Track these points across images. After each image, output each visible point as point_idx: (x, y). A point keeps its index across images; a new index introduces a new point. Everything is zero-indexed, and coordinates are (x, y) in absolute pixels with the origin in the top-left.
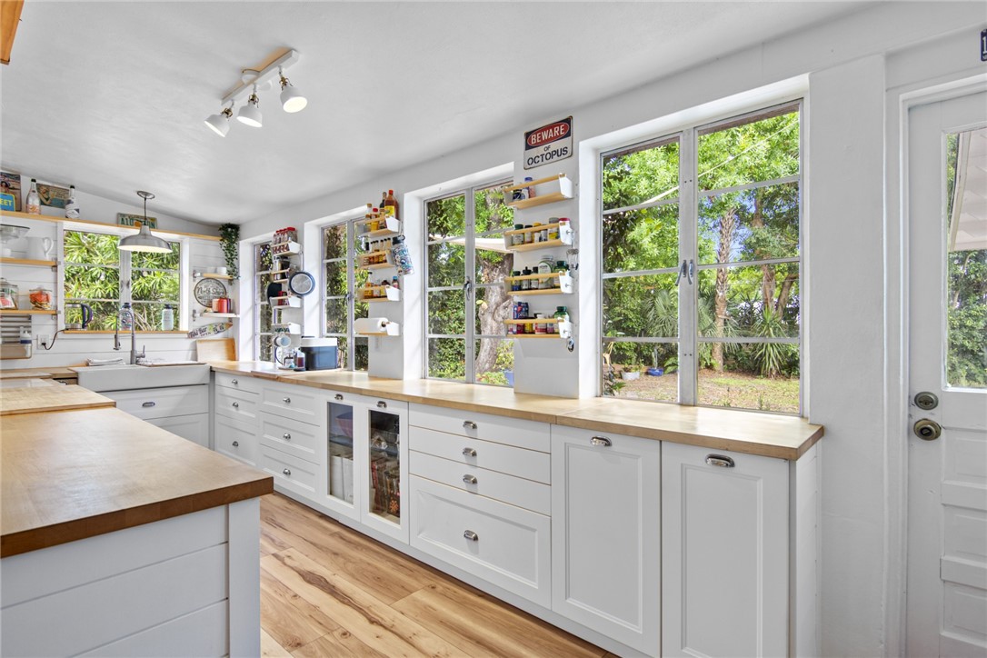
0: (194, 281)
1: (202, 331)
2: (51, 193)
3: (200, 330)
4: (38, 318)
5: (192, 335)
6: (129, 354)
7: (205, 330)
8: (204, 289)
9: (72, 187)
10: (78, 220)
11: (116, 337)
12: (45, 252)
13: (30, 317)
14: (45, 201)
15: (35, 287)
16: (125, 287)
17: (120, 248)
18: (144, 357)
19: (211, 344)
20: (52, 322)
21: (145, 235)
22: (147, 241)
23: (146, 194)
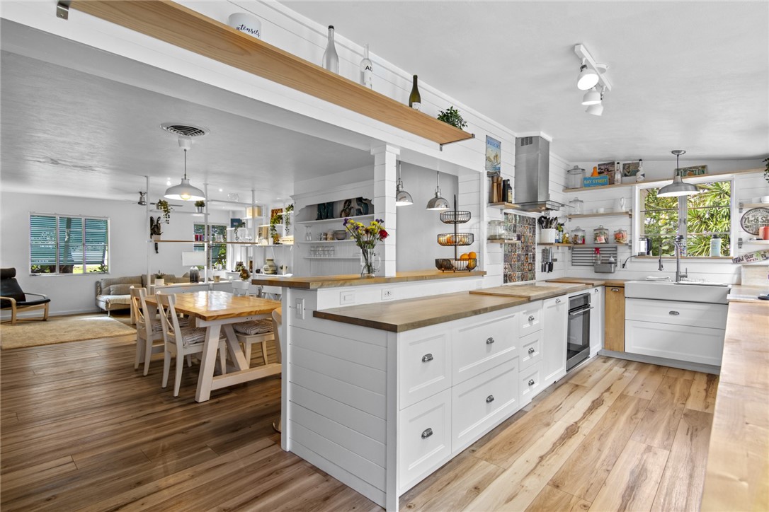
0: (740, 212)
1: (749, 257)
2: (631, 167)
3: (746, 256)
4: (621, 249)
5: (737, 260)
6: (675, 274)
7: (751, 256)
8: (751, 219)
9: (640, 160)
10: (644, 181)
11: (660, 261)
12: (622, 207)
13: (616, 248)
14: (627, 173)
15: (617, 229)
16: (683, 224)
17: (658, 196)
18: (686, 277)
19: (758, 269)
20: (629, 251)
21: (678, 183)
22: (679, 187)
23: (679, 152)
